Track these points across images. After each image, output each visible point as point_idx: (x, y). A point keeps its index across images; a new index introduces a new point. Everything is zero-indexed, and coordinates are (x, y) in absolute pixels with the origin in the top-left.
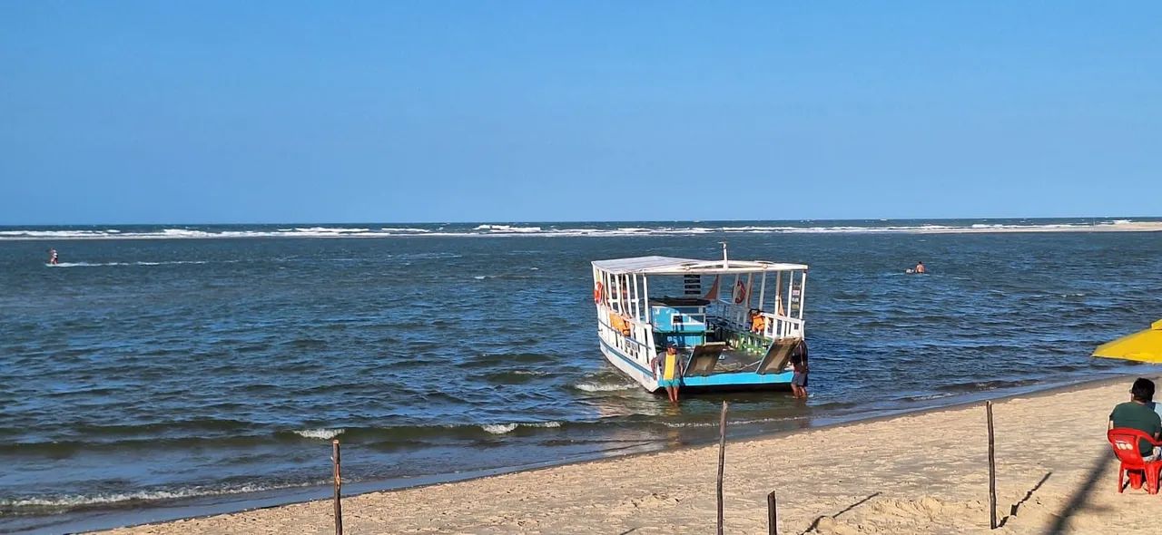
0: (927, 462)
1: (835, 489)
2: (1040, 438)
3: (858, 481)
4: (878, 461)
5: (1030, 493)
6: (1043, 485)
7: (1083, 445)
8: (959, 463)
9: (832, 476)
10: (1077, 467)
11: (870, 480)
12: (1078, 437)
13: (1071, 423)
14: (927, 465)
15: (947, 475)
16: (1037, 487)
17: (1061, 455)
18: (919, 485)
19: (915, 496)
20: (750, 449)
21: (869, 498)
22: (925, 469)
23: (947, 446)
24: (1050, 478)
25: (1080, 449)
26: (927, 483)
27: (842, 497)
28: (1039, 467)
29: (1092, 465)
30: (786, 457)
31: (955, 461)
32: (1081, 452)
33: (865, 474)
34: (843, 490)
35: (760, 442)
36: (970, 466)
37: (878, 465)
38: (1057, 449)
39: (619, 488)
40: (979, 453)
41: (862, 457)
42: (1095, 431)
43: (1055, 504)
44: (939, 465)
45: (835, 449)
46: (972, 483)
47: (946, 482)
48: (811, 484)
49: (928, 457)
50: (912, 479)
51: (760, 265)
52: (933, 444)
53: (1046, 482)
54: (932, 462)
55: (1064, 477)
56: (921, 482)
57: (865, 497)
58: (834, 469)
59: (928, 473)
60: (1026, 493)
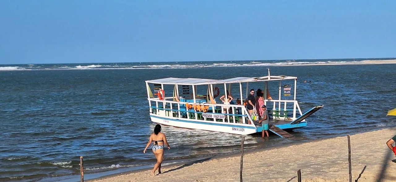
0: (311, 164)
1: (276, 176)
2: (356, 152)
3: (284, 172)
4: (290, 164)
5: (360, 175)
6: (364, 171)
7: (376, 155)
8: (326, 163)
9: (272, 171)
10: (376, 164)
11: (290, 172)
12: (372, 151)
13: (367, 146)
14: (312, 165)
15: (322, 169)
16: (362, 173)
17: (368, 159)
18: (312, 173)
19: (312, 178)
20: (230, 161)
21: (292, 179)
22: (312, 166)
23: (317, 157)
24: (366, 168)
25: (375, 156)
26: (315, 172)
27: (281, 179)
28: (360, 164)
29: (382, 163)
30: (249, 164)
31: (324, 163)
32: (376, 158)
33: (286, 169)
34: (279, 176)
35: (234, 158)
36: (330, 165)
37: (291, 165)
38: (365, 157)
39: (179, 178)
40: (332, 159)
41: (282, 162)
42: (379, 149)
43: (372, 179)
44: (317, 164)
45: (269, 160)
46: (334, 172)
47: (323, 172)
48: (265, 174)
49: (311, 162)
50: (308, 171)
51: (281, 77)
52: (311, 156)
53: (365, 170)
54: (313, 163)
55: (373, 168)
56: (312, 172)
57: (290, 179)
58: (272, 167)
59: (313, 168)
60: (359, 175)
